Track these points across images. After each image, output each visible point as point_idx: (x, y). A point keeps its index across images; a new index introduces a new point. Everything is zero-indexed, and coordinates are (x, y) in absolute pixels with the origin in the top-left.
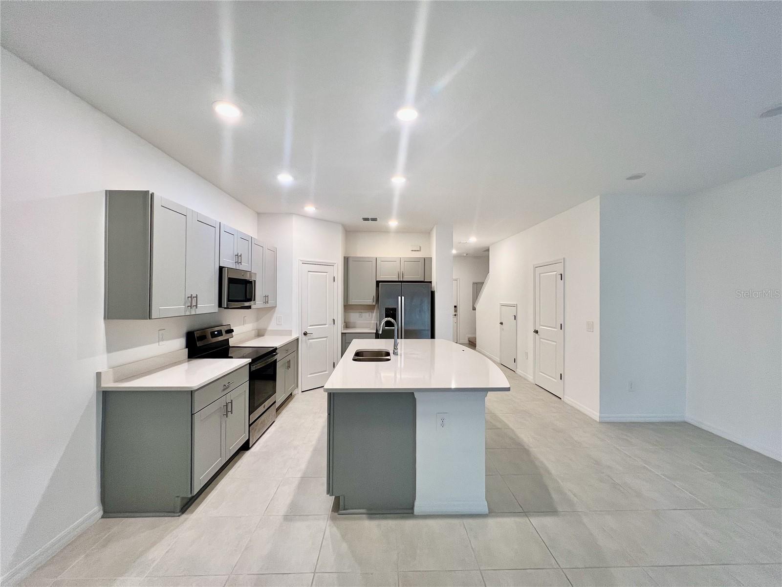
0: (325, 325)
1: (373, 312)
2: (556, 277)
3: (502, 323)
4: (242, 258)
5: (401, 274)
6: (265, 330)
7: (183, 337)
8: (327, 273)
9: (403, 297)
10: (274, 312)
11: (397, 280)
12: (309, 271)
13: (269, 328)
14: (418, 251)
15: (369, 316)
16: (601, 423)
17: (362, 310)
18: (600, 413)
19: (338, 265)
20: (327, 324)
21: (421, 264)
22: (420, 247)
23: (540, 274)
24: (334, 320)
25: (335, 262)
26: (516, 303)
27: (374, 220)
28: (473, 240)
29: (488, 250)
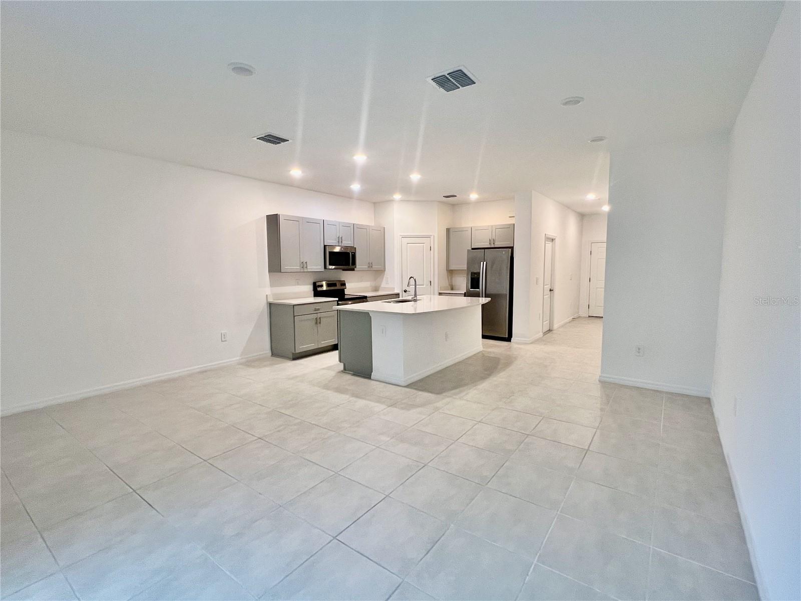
0: (423, 285)
5: (493, 241)
6: (379, 287)
7: (310, 284)
8: (423, 243)
9: (485, 263)
10: (384, 274)
11: (489, 247)
12: (408, 243)
13: (382, 286)
19: (434, 236)
20: (426, 284)
21: (511, 230)
24: (431, 282)
25: (431, 234)
27: (454, 196)
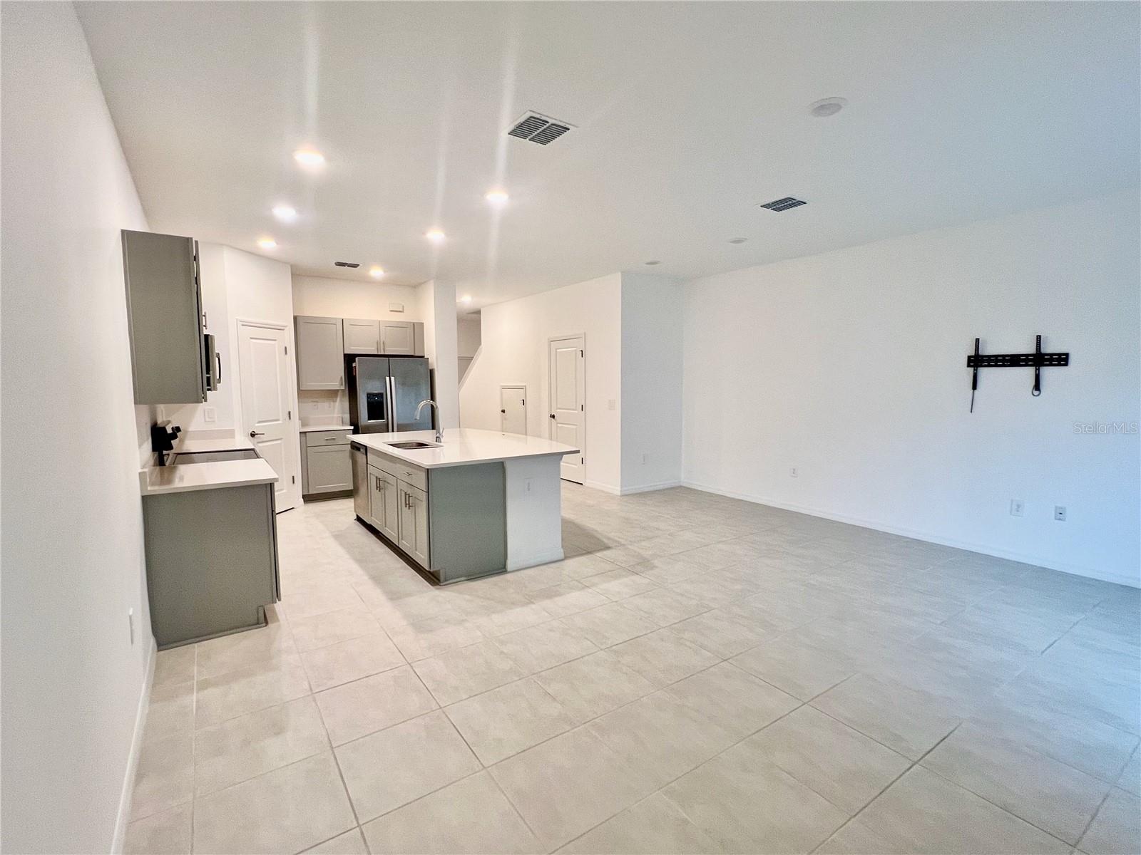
0: (278, 420)
1: (335, 401)
2: (576, 353)
3: (503, 411)
4: (207, 319)
5: (382, 343)
8: (275, 340)
9: (393, 378)
11: (376, 353)
12: (251, 338)
14: (400, 311)
15: (330, 407)
16: (622, 496)
17: (316, 398)
18: (622, 487)
19: (288, 328)
20: (281, 419)
21: (410, 330)
22: (403, 307)
23: (556, 349)
24: (290, 413)
26: (524, 384)
27: (355, 266)
28: (466, 300)
29: (478, 312)
